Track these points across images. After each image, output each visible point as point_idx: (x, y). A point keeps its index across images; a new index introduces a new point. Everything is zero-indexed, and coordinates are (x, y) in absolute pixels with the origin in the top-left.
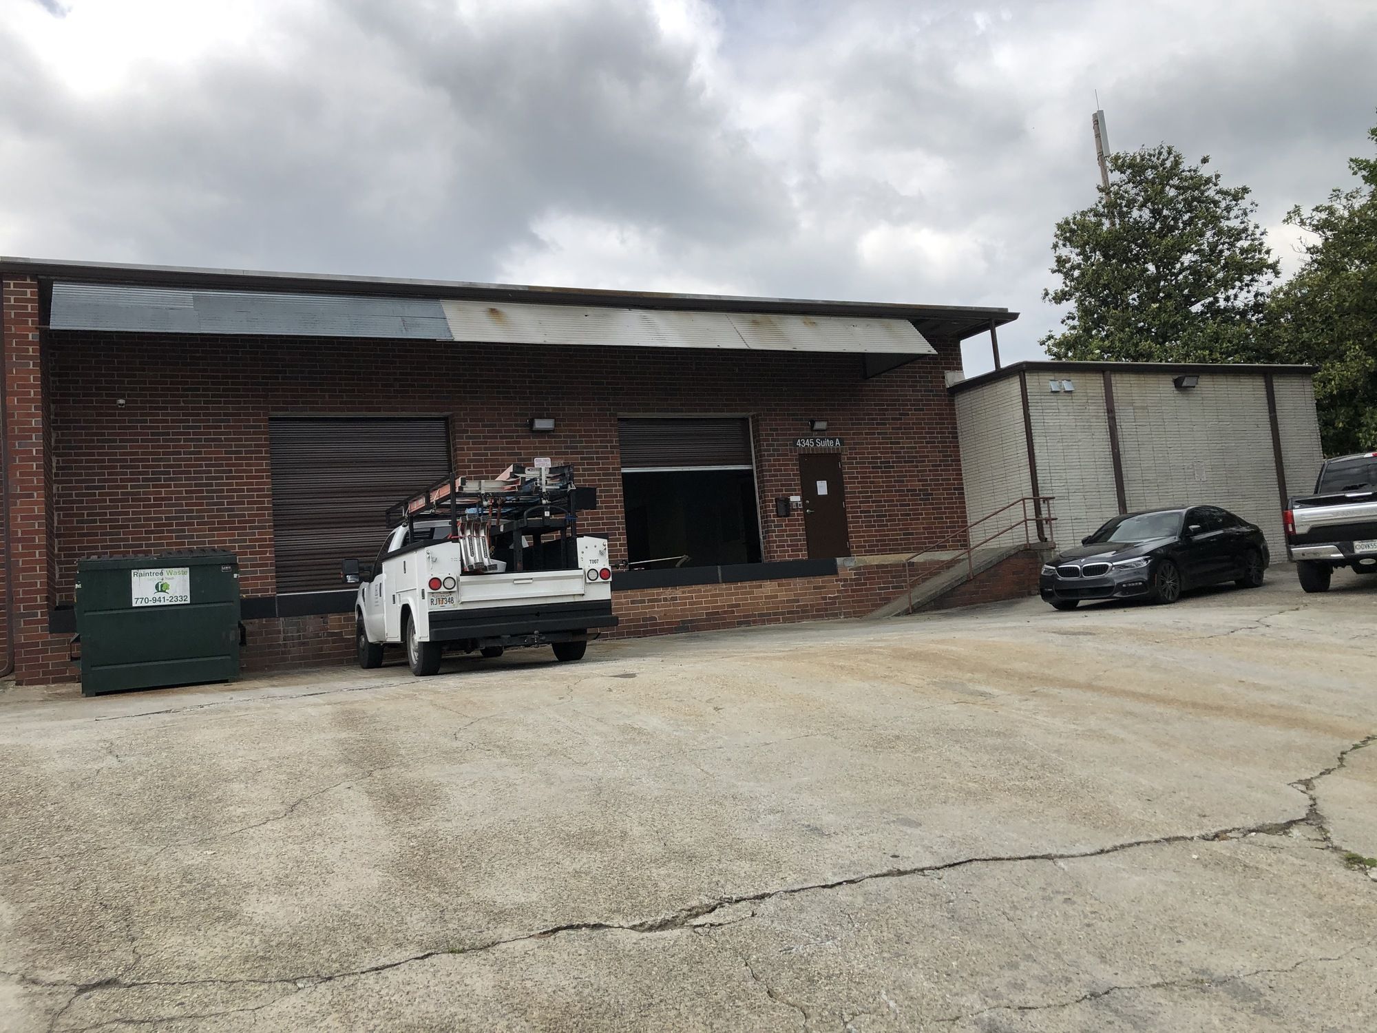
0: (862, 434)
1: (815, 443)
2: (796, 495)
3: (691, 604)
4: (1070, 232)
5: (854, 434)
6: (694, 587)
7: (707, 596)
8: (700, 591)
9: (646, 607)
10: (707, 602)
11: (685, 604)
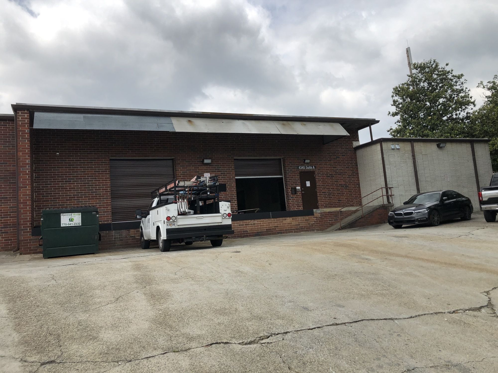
0: (322, 164)
1: (306, 168)
2: (299, 186)
3: (260, 226)
4: (398, 91)
5: (320, 164)
6: (262, 220)
7: (266, 223)
8: (264, 221)
9: (244, 227)
10: (266, 225)
11: (258, 226)
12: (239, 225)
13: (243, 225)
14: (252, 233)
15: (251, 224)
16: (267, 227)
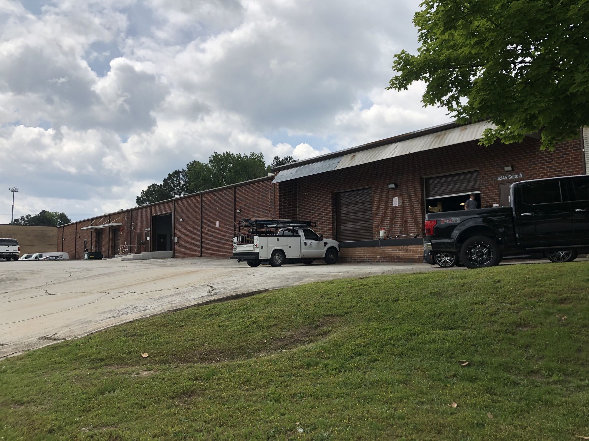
0: (536, 169)
1: (508, 177)
2: (496, 203)
5: (531, 170)
6: (414, 246)
7: (418, 250)
8: (416, 247)
9: (397, 253)
10: (418, 252)
11: (410, 252)
12: (393, 250)
13: (396, 250)
14: (404, 259)
15: (404, 250)
16: (419, 254)
